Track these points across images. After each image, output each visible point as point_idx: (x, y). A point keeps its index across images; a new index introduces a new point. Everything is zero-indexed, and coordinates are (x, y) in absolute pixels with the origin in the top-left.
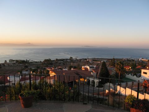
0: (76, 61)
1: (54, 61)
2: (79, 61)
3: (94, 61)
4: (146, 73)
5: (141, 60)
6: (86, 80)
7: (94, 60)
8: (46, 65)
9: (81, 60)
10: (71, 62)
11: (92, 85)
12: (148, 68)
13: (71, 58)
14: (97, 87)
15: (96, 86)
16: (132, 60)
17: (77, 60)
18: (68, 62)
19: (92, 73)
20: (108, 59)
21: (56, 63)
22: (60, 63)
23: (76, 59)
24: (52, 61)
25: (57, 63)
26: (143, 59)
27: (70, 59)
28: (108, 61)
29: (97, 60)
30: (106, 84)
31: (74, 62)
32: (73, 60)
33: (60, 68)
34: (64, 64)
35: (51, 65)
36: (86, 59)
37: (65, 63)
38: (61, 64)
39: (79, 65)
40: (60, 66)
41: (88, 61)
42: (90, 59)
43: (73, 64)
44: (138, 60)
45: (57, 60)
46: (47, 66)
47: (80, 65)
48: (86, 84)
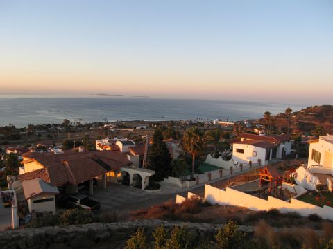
0: (79, 129)
1: (23, 130)
2: (86, 127)
3: (120, 127)
4: (241, 151)
5: (217, 124)
6: (119, 175)
7: (120, 125)
8: (4, 141)
9: (89, 126)
10: (67, 132)
11: (135, 185)
12: (242, 140)
13: (67, 121)
14: (147, 188)
15: (143, 186)
16: (200, 123)
17: (81, 126)
18: (61, 132)
19: (129, 157)
20: (151, 123)
21: (30, 134)
22: (40, 135)
23: (78, 123)
24: (18, 129)
25: (32, 134)
26: (220, 120)
27: (63, 125)
28: (150, 126)
29: (127, 125)
30: (165, 179)
31: (73, 132)
32: (71, 126)
33: (40, 148)
34: (50, 137)
35: (16, 141)
36: (101, 124)
37: (51, 135)
38: (41, 138)
39: (87, 138)
40: (39, 141)
41: (107, 128)
42: (110, 123)
43: (71, 137)
44: (212, 123)
45: (31, 126)
46: (6, 143)
47: (90, 137)
48: (120, 183)
